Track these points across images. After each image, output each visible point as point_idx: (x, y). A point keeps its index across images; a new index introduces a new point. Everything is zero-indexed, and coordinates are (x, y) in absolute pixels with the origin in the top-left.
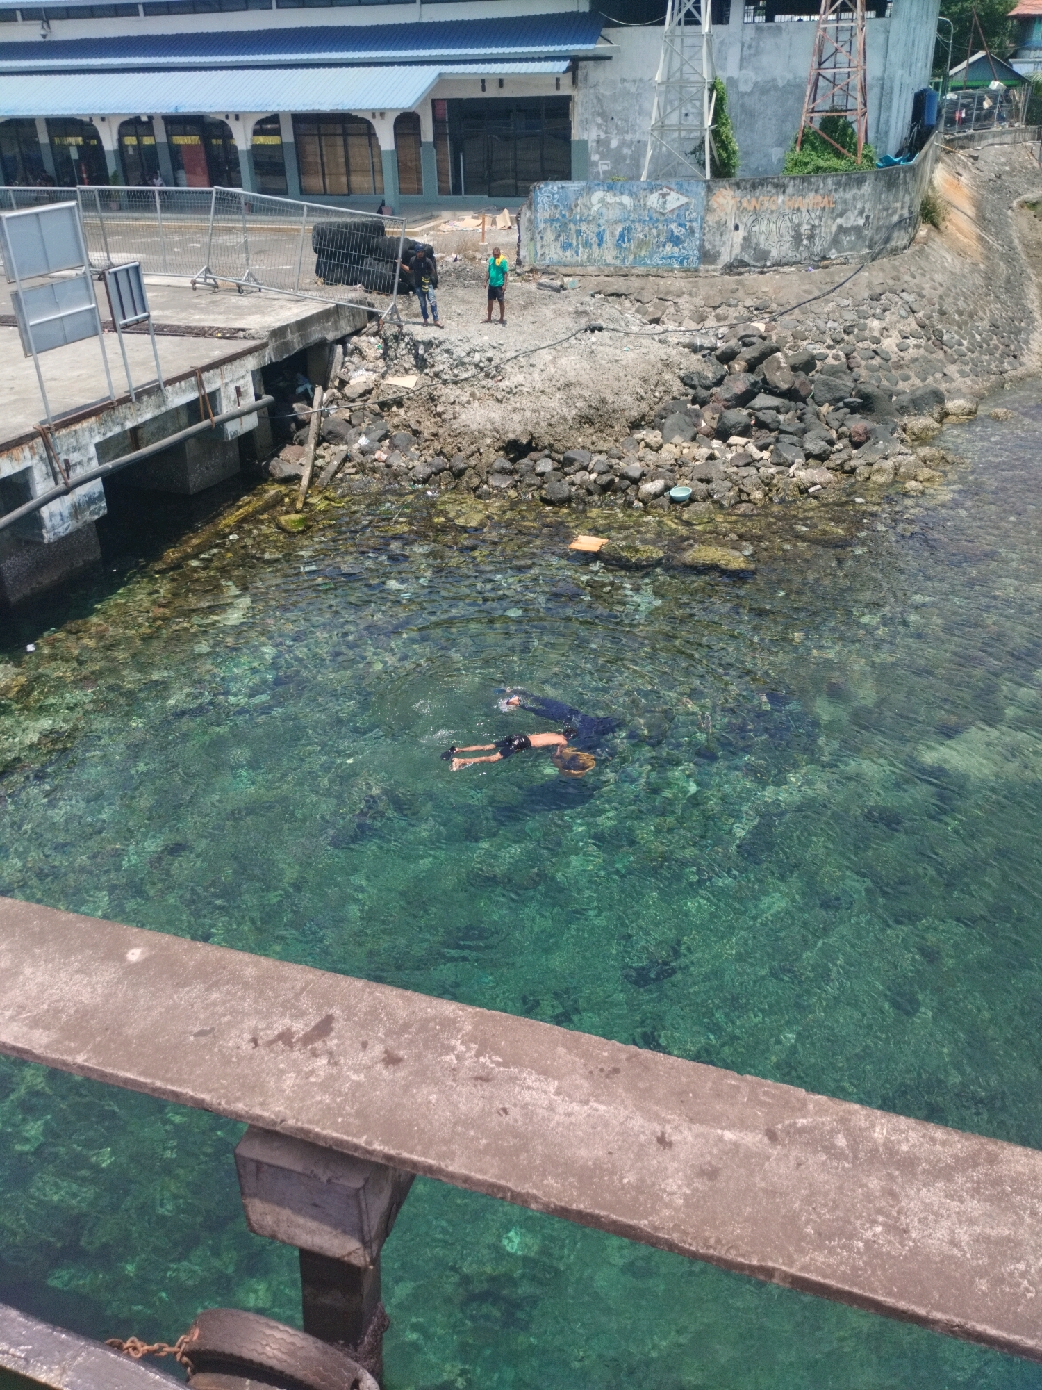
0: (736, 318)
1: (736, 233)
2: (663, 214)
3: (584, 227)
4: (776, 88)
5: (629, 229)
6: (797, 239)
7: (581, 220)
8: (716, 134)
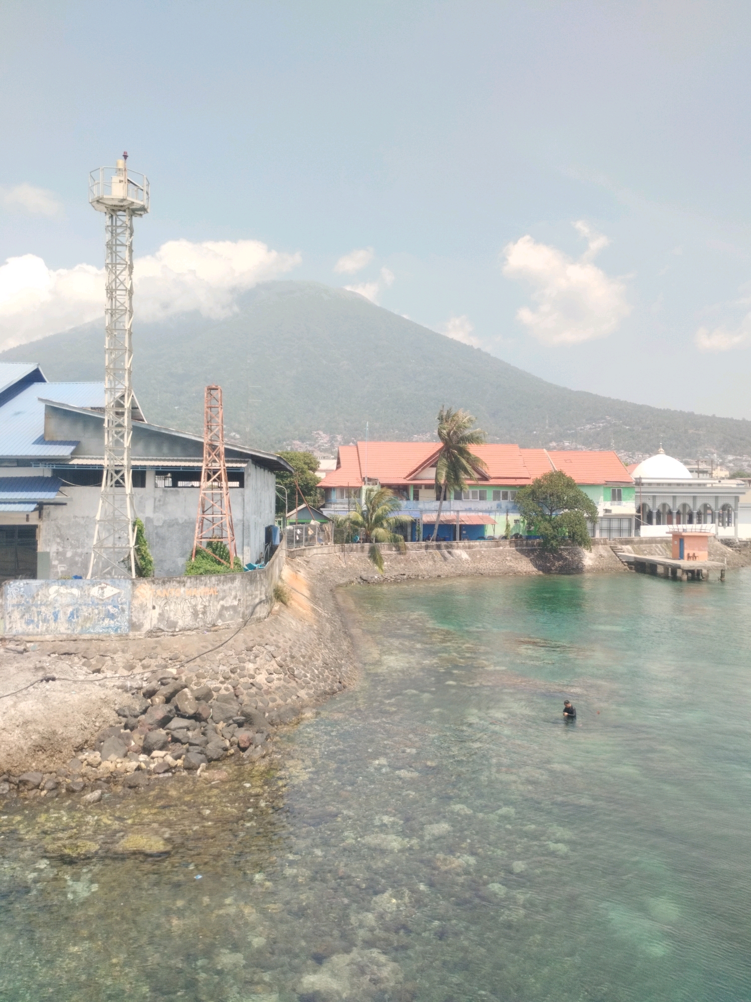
0: (156, 666)
1: (154, 611)
2: (102, 600)
3: (43, 609)
4: (178, 524)
5: (77, 610)
6: (195, 614)
7: (41, 605)
8: (138, 550)
